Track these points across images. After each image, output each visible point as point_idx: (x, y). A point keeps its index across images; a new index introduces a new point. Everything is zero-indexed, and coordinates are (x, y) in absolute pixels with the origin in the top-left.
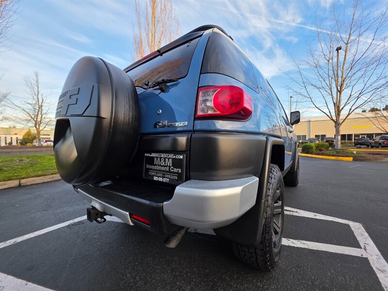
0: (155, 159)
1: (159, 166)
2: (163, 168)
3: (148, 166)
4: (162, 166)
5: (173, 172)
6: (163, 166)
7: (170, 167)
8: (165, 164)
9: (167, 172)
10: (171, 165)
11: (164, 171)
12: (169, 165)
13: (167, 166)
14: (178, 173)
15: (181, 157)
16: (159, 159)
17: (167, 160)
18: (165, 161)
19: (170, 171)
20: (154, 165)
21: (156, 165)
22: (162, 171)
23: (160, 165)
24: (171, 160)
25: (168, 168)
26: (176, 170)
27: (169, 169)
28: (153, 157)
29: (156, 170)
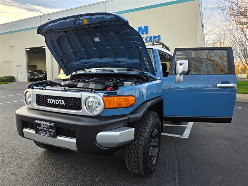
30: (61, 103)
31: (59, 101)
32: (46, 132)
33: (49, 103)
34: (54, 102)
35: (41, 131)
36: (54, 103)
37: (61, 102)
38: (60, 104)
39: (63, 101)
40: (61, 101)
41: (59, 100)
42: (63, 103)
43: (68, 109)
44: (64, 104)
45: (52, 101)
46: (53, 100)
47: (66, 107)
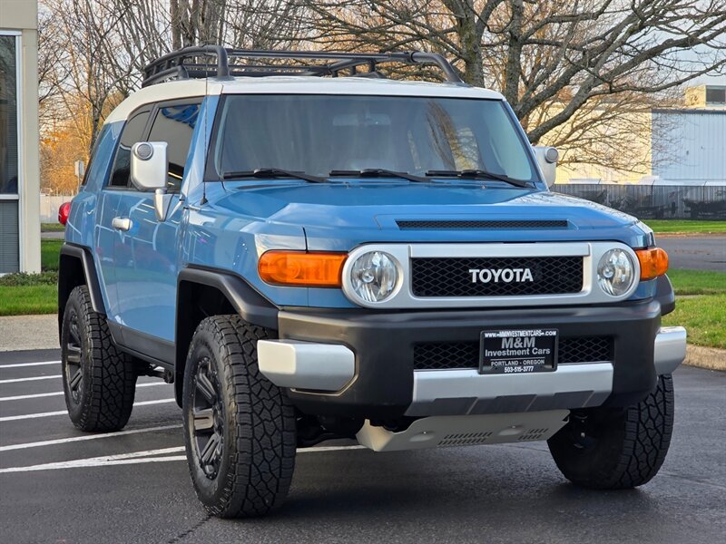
30: (521, 279)
31: (515, 273)
32: (521, 361)
33: (474, 280)
34: (497, 275)
35: (500, 363)
36: (496, 280)
37: (522, 274)
38: (518, 280)
39: (527, 271)
40: (522, 270)
41: (515, 270)
42: (528, 275)
43: (543, 292)
44: (531, 280)
45: (485, 276)
46: (493, 271)
47: (536, 287)
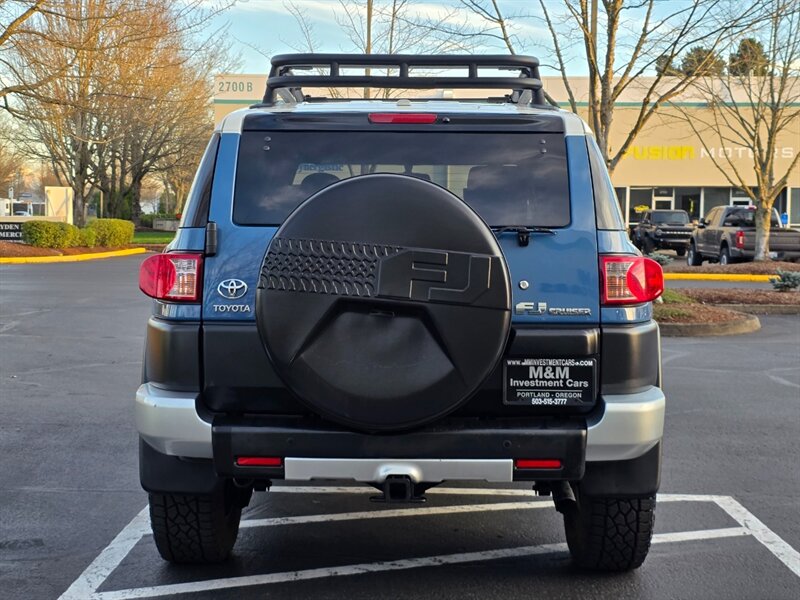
0: (532, 369)
1: (539, 379)
2: (550, 384)
3: (513, 383)
4: (548, 380)
5: (573, 388)
6: (551, 379)
7: (565, 380)
8: (555, 375)
9: (560, 388)
10: (567, 377)
11: (553, 388)
12: (562, 377)
13: (559, 380)
14: (582, 388)
15: (590, 363)
16: (540, 369)
17: (558, 369)
18: (554, 371)
19: (565, 387)
20: (530, 380)
21: (534, 379)
22: (548, 388)
23: (544, 379)
24: (567, 370)
25: (561, 381)
26: (577, 384)
27: (564, 383)
28: (528, 367)
29: (535, 387)
